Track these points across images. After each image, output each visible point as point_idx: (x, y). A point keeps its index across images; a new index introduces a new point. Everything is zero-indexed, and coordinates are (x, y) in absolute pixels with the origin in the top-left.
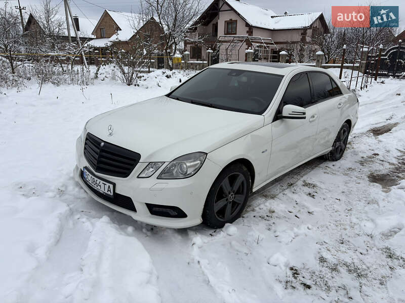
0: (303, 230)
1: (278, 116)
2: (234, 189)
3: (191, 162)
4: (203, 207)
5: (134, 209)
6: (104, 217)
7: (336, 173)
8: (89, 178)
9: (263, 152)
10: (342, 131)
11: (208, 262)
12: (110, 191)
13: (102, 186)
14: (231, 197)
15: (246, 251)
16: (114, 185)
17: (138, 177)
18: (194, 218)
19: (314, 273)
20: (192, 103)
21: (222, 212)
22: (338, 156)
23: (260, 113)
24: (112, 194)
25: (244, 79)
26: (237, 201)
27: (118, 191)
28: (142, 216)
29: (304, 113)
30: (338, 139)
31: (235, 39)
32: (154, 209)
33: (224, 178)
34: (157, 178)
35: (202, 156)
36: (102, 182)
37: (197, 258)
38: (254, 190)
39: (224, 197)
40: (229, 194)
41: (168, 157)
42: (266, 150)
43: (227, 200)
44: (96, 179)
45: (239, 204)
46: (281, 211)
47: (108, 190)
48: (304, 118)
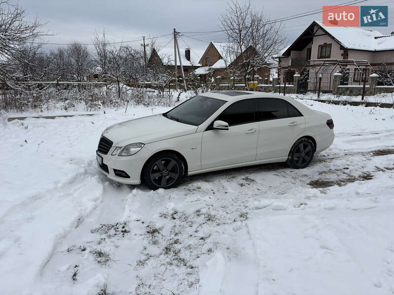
1: (210, 127)
2: (168, 168)
4: (140, 174)
5: (108, 172)
6: (97, 175)
9: (193, 149)
11: (132, 201)
14: (165, 173)
16: (102, 159)
17: (111, 155)
18: (136, 179)
19: (185, 214)
23: (197, 125)
24: (101, 163)
27: (104, 163)
28: (112, 175)
29: (227, 126)
31: (326, 62)
32: (116, 172)
33: (158, 160)
34: (118, 156)
35: (140, 145)
37: (128, 199)
38: (189, 173)
40: (163, 170)
42: (196, 148)
43: (161, 174)
45: (174, 179)
46: (206, 189)
47: (100, 161)
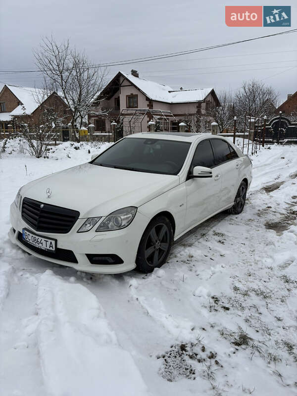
0: (218, 268)
1: (190, 176)
2: (160, 238)
3: (124, 215)
4: (136, 254)
5: (75, 261)
6: (47, 271)
7: (240, 224)
8: (30, 238)
9: (180, 206)
10: (241, 188)
11: (145, 298)
12: (52, 247)
13: (44, 243)
14: (158, 245)
15: (174, 287)
16: (56, 241)
17: (78, 232)
18: (129, 264)
19: (231, 298)
20: (115, 168)
21: (151, 258)
22: (239, 210)
23: (176, 174)
24: (54, 249)
25: (158, 147)
26: (163, 249)
27: (59, 246)
28: (84, 265)
29: (211, 173)
30: (238, 195)
31: (137, 112)
32: (94, 259)
33: (152, 228)
34: (96, 231)
35: (133, 210)
36: (43, 239)
37: (135, 296)
38: (175, 239)
39: (152, 246)
40: (156, 242)
41: (104, 212)
42: (183, 204)
43: (155, 247)
44: (37, 237)
45: (164, 251)
46: (199, 255)
47: (50, 246)
48: (211, 176)
